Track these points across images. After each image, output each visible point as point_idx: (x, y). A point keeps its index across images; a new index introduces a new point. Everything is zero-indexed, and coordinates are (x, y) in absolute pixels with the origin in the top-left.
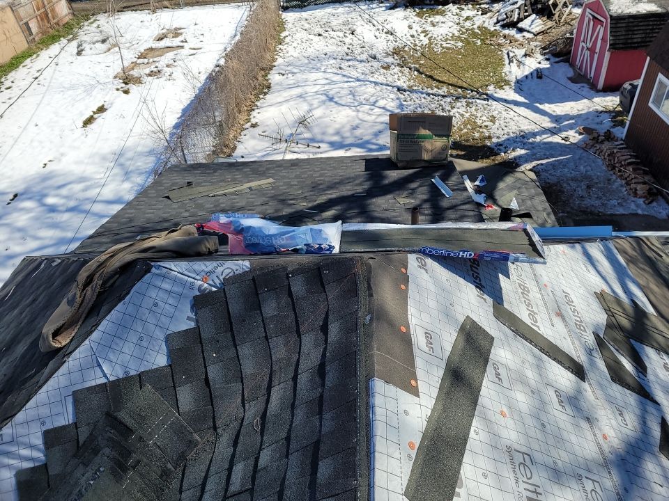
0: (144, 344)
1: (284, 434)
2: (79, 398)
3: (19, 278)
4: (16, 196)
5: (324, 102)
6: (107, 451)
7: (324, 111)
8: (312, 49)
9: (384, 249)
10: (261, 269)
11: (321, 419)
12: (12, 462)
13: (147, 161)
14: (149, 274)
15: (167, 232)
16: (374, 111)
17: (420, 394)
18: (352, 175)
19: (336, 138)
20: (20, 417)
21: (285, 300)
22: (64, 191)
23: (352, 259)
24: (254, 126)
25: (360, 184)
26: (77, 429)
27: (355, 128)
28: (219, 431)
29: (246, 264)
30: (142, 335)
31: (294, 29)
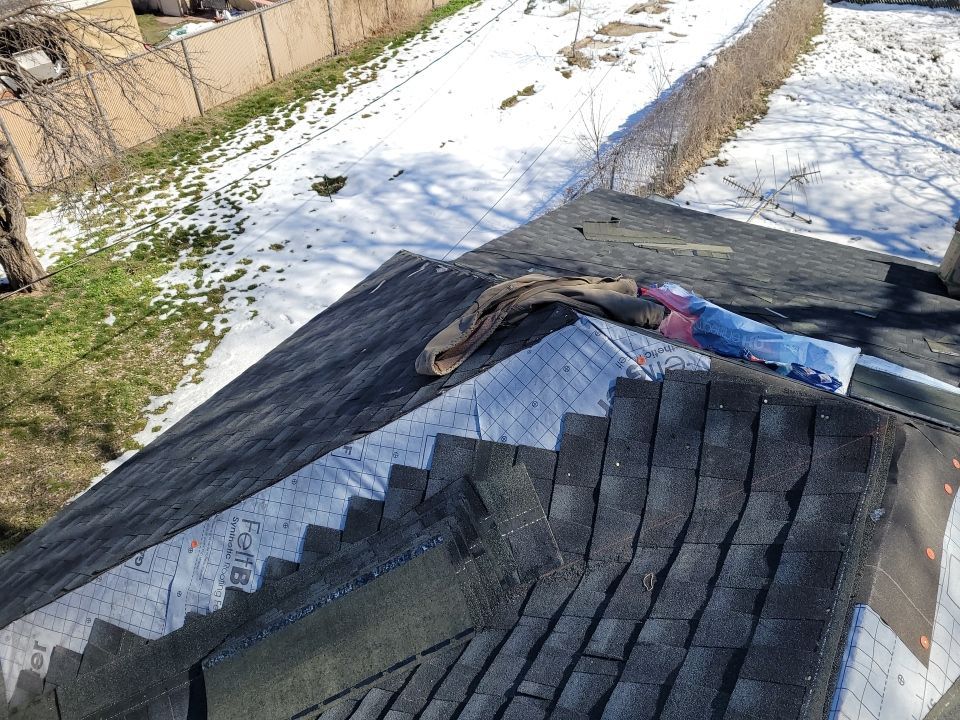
0: (536, 412)
1: (689, 615)
2: (443, 444)
3: (392, 273)
4: (401, 172)
5: (843, 156)
6: (453, 520)
7: (839, 170)
8: (855, 71)
9: (928, 418)
10: (725, 376)
11: (755, 623)
12: (351, 483)
13: (561, 174)
14: (570, 327)
15: (601, 279)
16: (925, 191)
17: (930, 663)
18: (861, 281)
19: (842, 216)
20: (375, 436)
21: (744, 432)
22: (453, 183)
23: (875, 415)
24: (720, 164)
25: (870, 298)
26: (428, 479)
27: (884, 208)
28: (590, 563)
29: (704, 361)
30: (537, 400)
31: (837, 35)
